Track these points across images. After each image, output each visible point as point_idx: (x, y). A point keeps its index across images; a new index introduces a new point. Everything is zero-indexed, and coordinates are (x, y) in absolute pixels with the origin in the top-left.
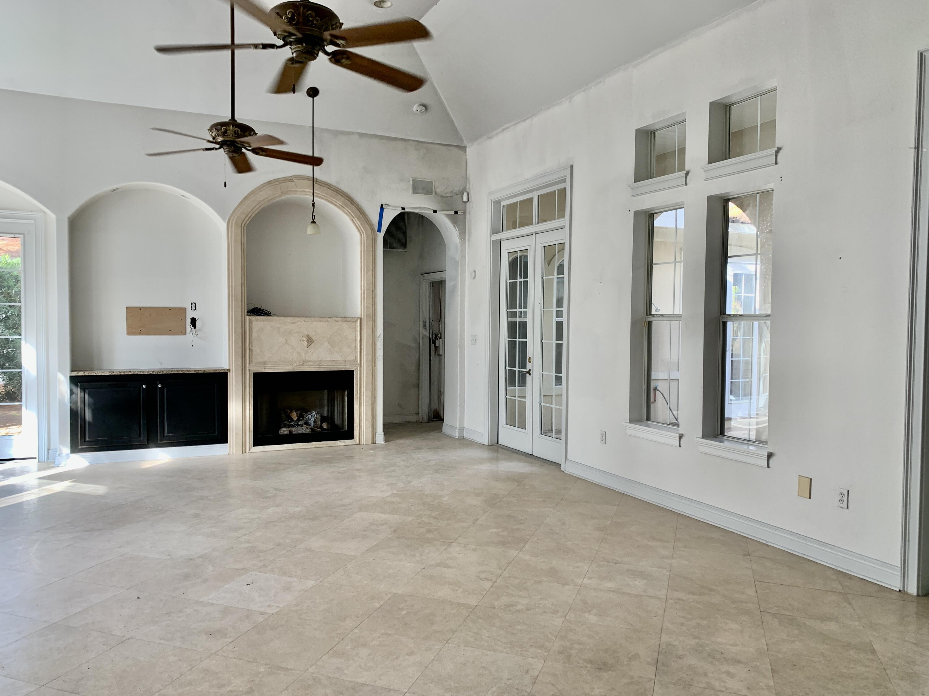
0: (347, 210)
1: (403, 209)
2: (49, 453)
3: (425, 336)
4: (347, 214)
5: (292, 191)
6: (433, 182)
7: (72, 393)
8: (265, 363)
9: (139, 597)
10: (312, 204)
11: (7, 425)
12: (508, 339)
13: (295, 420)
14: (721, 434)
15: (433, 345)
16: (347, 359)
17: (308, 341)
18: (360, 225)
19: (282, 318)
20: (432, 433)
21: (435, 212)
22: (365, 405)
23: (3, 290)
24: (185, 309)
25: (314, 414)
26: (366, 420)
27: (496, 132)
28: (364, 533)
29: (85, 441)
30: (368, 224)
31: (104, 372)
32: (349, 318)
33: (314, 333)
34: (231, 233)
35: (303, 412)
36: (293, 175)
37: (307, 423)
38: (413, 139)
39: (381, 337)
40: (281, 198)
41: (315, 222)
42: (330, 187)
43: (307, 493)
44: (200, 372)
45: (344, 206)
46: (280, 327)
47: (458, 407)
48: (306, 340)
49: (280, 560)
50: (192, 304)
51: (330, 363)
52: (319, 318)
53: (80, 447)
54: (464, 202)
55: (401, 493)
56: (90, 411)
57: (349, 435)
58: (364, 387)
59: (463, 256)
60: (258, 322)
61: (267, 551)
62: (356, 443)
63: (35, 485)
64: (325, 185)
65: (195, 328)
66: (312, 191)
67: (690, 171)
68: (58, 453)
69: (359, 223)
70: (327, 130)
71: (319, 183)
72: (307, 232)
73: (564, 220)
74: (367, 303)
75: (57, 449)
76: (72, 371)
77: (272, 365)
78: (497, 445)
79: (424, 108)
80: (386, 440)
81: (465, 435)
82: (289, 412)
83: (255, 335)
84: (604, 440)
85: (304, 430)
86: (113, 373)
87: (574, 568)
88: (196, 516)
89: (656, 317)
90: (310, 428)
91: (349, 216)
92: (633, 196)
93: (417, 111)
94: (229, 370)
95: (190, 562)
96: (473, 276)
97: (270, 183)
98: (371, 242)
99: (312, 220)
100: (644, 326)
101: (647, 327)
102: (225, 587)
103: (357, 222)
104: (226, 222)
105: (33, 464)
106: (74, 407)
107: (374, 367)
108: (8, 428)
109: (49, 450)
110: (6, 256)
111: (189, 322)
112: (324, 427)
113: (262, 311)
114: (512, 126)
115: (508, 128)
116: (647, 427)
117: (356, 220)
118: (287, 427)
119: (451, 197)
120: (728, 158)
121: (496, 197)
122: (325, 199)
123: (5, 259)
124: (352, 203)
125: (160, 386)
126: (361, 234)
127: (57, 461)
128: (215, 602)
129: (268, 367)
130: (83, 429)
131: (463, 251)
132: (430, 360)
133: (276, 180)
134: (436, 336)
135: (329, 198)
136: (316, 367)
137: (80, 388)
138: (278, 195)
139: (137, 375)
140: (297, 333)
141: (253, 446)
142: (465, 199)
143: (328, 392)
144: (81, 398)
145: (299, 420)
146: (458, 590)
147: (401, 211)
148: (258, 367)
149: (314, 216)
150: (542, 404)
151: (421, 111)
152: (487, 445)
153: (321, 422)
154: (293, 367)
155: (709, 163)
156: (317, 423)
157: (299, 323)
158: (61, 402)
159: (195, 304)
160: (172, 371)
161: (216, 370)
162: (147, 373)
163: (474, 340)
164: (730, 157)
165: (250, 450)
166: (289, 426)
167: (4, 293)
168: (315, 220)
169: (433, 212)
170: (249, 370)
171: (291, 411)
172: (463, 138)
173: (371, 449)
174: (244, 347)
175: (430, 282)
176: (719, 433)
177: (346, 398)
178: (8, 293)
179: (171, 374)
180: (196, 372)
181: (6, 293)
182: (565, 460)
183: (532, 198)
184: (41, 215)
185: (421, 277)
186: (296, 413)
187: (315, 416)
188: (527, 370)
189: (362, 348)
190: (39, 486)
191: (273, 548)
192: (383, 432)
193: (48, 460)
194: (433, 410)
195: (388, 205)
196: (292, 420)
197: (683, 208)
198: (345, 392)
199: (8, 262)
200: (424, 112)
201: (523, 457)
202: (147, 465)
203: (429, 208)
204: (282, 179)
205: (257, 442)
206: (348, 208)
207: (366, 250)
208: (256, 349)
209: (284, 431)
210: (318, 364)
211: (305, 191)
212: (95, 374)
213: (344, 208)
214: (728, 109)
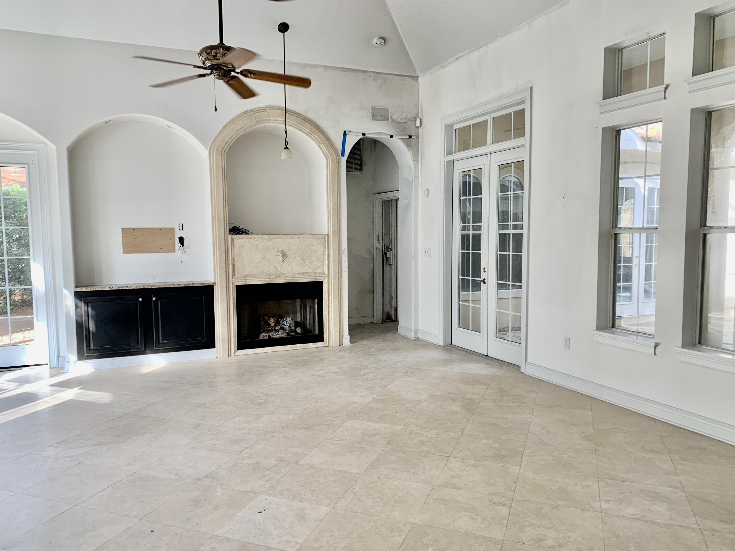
0: (315, 137)
1: (364, 134)
2: (59, 360)
3: (379, 248)
4: (314, 140)
5: (266, 120)
6: (390, 109)
7: (77, 307)
8: (246, 276)
9: (153, 530)
10: (285, 131)
11: (24, 329)
12: (461, 251)
13: (273, 326)
14: (700, 343)
15: (385, 256)
16: (317, 271)
17: (283, 256)
18: (326, 150)
19: (260, 236)
20: (389, 334)
21: (392, 136)
22: (333, 312)
23: (16, 214)
24: (173, 229)
25: (288, 320)
26: (334, 325)
27: (449, 61)
28: (360, 445)
29: (90, 350)
30: (333, 149)
31: (104, 288)
32: (317, 234)
33: (287, 249)
34: (213, 160)
35: (279, 318)
36: (266, 106)
37: (282, 328)
38: (372, 70)
39: (345, 251)
40: (256, 127)
41: (288, 148)
42: (299, 116)
43: (295, 399)
44: (189, 286)
45: (311, 133)
46: (258, 244)
47: (413, 311)
48: (281, 255)
49: (286, 480)
50: (179, 224)
51: (302, 275)
52: (292, 235)
53: (86, 355)
54: (417, 127)
55: (381, 398)
56: (94, 323)
57: (319, 338)
58: (332, 296)
59: (416, 176)
60: (239, 239)
61: (271, 468)
62: (326, 345)
63: (48, 393)
64: (294, 114)
65: (183, 246)
66: (284, 120)
67: (670, 84)
68: (66, 361)
69: (325, 149)
70: (296, 64)
71: (289, 113)
72: (280, 157)
73: (524, 139)
74: (333, 221)
75: (66, 356)
76: (77, 287)
77: (252, 278)
78: (451, 346)
79: (383, 41)
80: (351, 342)
81: (420, 336)
82: (266, 319)
83: (236, 251)
84: (568, 346)
85: (280, 335)
86: (112, 288)
87: (583, 488)
88: (197, 426)
89: (623, 230)
90: (286, 333)
91: (316, 142)
92: (601, 113)
93: (377, 43)
94: (215, 283)
95: (199, 482)
96: (427, 195)
97: (245, 112)
98: (336, 165)
99: (285, 146)
100: (610, 238)
101: (613, 240)
102: (238, 515)
103: (323, 148)
104: (208, 150)
105: (45, 371)
106: (79, 319)
107: (340, 278)
108: (25, 332)
109: (58, 357)
110: (18, 186)
111: (177, 240)
112: (298, 332)
113: (240, 229)
114: (465, 55)
115: (462, 56)
116: (612, 334)
117: (322, 146)
118: (266, 332)
119: (405, 123)
120: (711, 69)
121: (449, 121)
122: (295, 127)
123: (17, 188)
124: (318, 130)
125: (154, 299)
126: (326, 158)
127: (66, 367)
128: (230, 536)
129: (249, 280)
130: (88, 339)
131: (416, 172)
132: (383, 269)
133: (252, 110)
134: (388, 248)
135: (298, 126)
136: (290, 279)
137: (84, 303)
138: (253, 124)
139: (134, 289)
140: (273, 249)
141: (238, 350)
142: (418, 124)
143: (300, 300)
144: (85, 311)
145: (276, 325)
146: (477, 518)
147: (362, 136)
148: (240, 280)
149: (287, 142)
150: (497, 310)
151: (380, 43)
152: (442, 345)
153: (295, 327)
154: (270, 279)
155: (694, 75)
156: (292, 328)
157: (274, 240)
158: (67, 315)
159: (182, 224)
160: (164, 285)
161: (203, 284)
162: (142, 288)
163: (427, 252)
164: (714, 69)
165: (234, 354)
166: (268, 331)
167: (17, 217)
168: (287, 146)
169: (390, 137)
170: (232, 283)
171: (269, 318)
172: (416, 69)
173: (340, 351)
174: (227, 263)
175: (382, 201)
176: (697, 342)
177: (316, 306)
178: (21, 217)
179: (163, 288)
180: (186, 286)
181: (19, 217)
182: (525, 363)
183: (487, 121)
184: (42, 146)
185: (374, 196)
186: (274, 320)
187: (290, 322)
188: (482, 279)
189: (329, 262)
190: (53, 393)
191: (276, 465)
192: (349, 334)
193: (58, 366)
194: (385, 312)
195: (350, 131)
196: (270, 325)
197: (661, 121)
198: (315, 300)
199: (19, 191)
200: (383, 44)
201: (480, 358)
202: (145, 370)
203: (387, 134)
204: (257, 109)
205: (241, 347)
206: (315, 134)
207: (332, 173)
208: (237, 263)
209: (264, 335)
210: (291, 276)
211: (278, 120)
212: (96, 290)
213: (312, 135)
214: (712, 19)
